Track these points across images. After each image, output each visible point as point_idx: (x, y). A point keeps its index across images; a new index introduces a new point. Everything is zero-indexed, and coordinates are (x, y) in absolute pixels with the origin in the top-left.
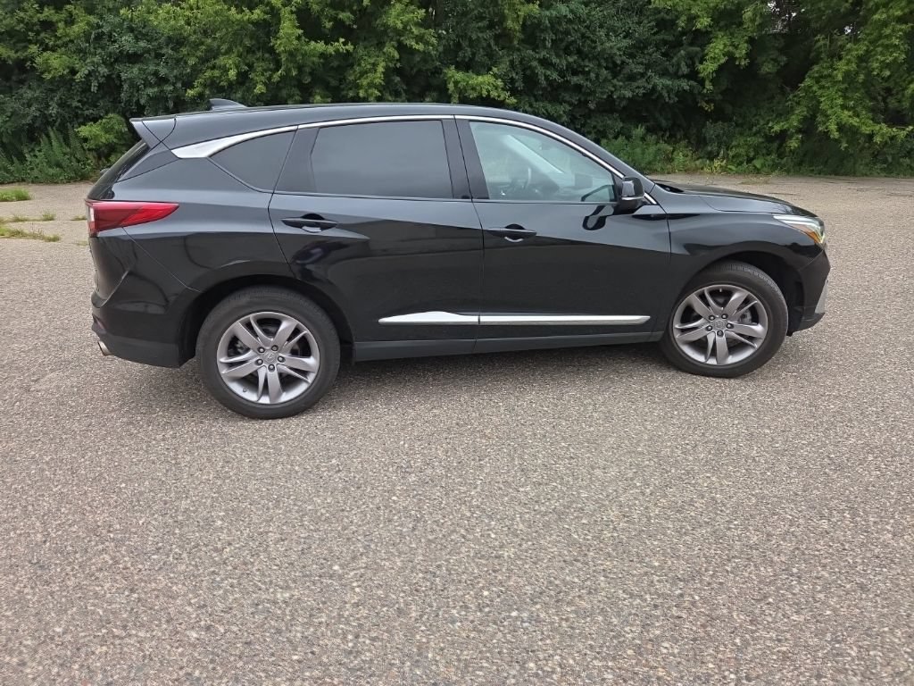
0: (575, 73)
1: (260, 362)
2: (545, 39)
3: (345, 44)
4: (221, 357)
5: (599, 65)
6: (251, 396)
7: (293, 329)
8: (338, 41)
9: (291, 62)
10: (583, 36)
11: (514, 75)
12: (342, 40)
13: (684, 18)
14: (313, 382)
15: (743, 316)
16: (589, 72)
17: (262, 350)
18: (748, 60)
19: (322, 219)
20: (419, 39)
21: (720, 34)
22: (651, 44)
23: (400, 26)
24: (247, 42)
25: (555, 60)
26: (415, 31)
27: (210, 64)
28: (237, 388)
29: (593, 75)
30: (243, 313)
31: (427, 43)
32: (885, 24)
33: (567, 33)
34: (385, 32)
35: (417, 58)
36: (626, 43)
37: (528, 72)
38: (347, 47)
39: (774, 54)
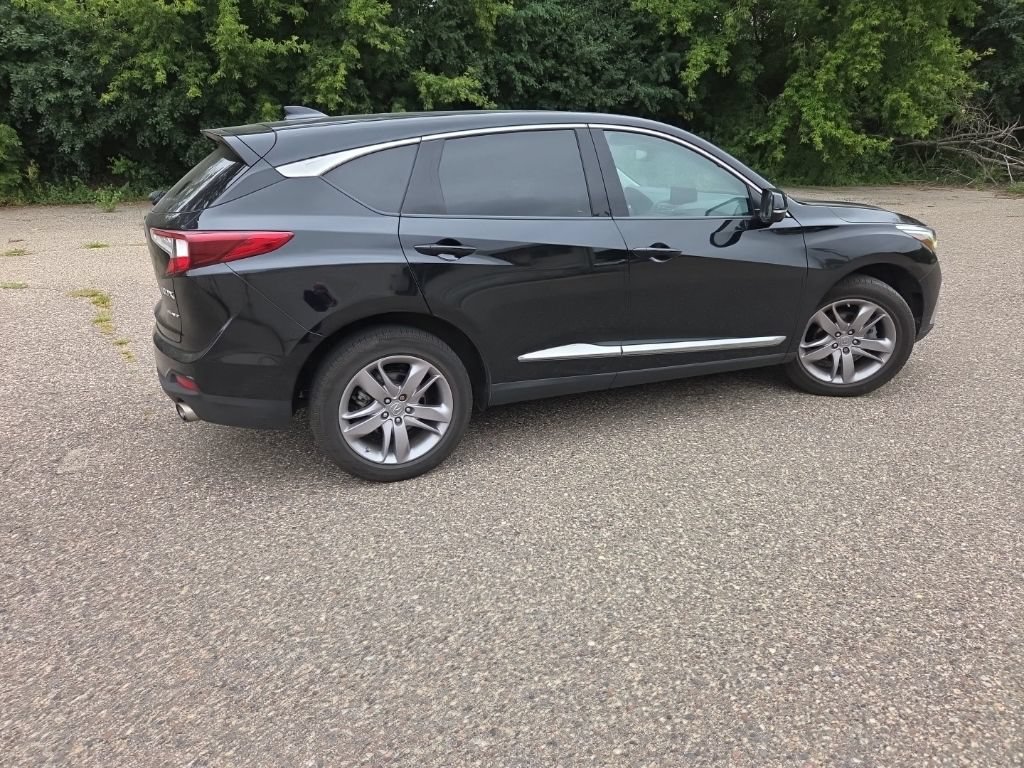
0: (553, 78)
1: (385, 414)
2: (521, 41)
3: (298, 42)
4: (343, 413)
5: (578, 71)
6: (376, 457)
7: (425, 373)
8: (291, 40)
9: (231, 62)
10: (560, 38)
11: (489, 81)
12: (295, 38)
13: (664, 21)
14: (446, 433)
15: (870, 331)
16: (568, 78)
17: (388, 401)
18: (729, 68)
19: (459, 244)
20: (384, 38)
21: (700, 40)
22: (629, 49)
23: (362, 21)
24: (176, 38)
25: (532, 64)
26: (381, 29)
27: (126, 64)
28: (360, 449)
29: (572, 82)
30: (372, 358)
31: (393, 43)
32: (862, 33)
33: (543, 36)
34: (343, 29)
35: (382, 58)
36: (605, 47)
37: (504, 77)
38: (301, 46)
39: (751, 62)
